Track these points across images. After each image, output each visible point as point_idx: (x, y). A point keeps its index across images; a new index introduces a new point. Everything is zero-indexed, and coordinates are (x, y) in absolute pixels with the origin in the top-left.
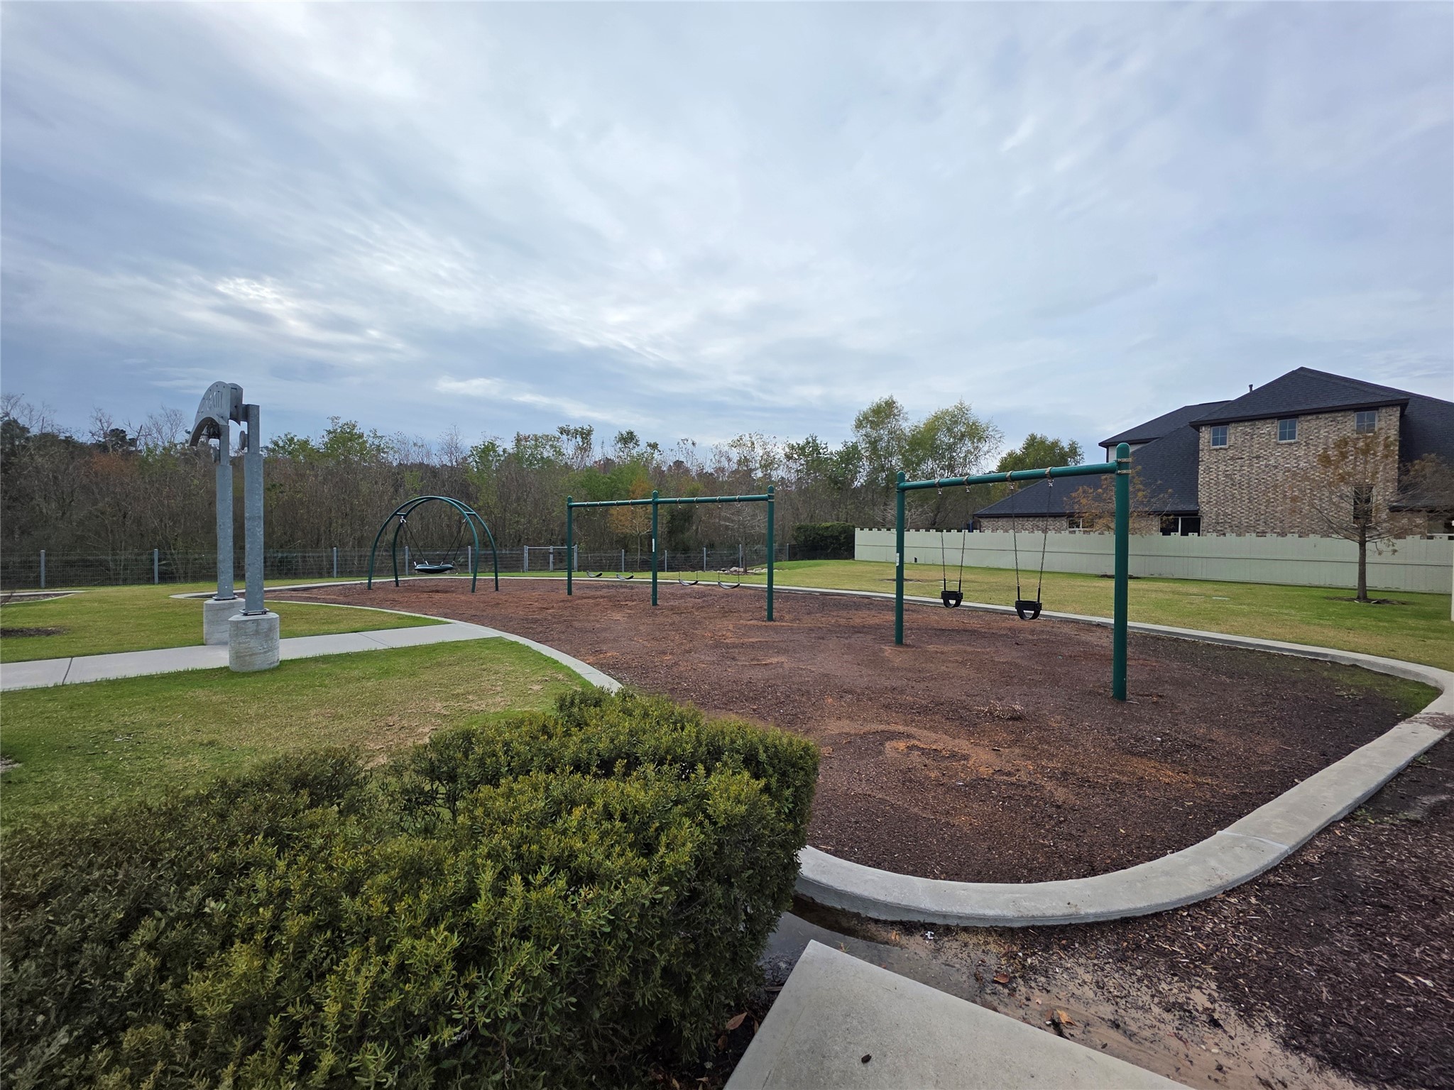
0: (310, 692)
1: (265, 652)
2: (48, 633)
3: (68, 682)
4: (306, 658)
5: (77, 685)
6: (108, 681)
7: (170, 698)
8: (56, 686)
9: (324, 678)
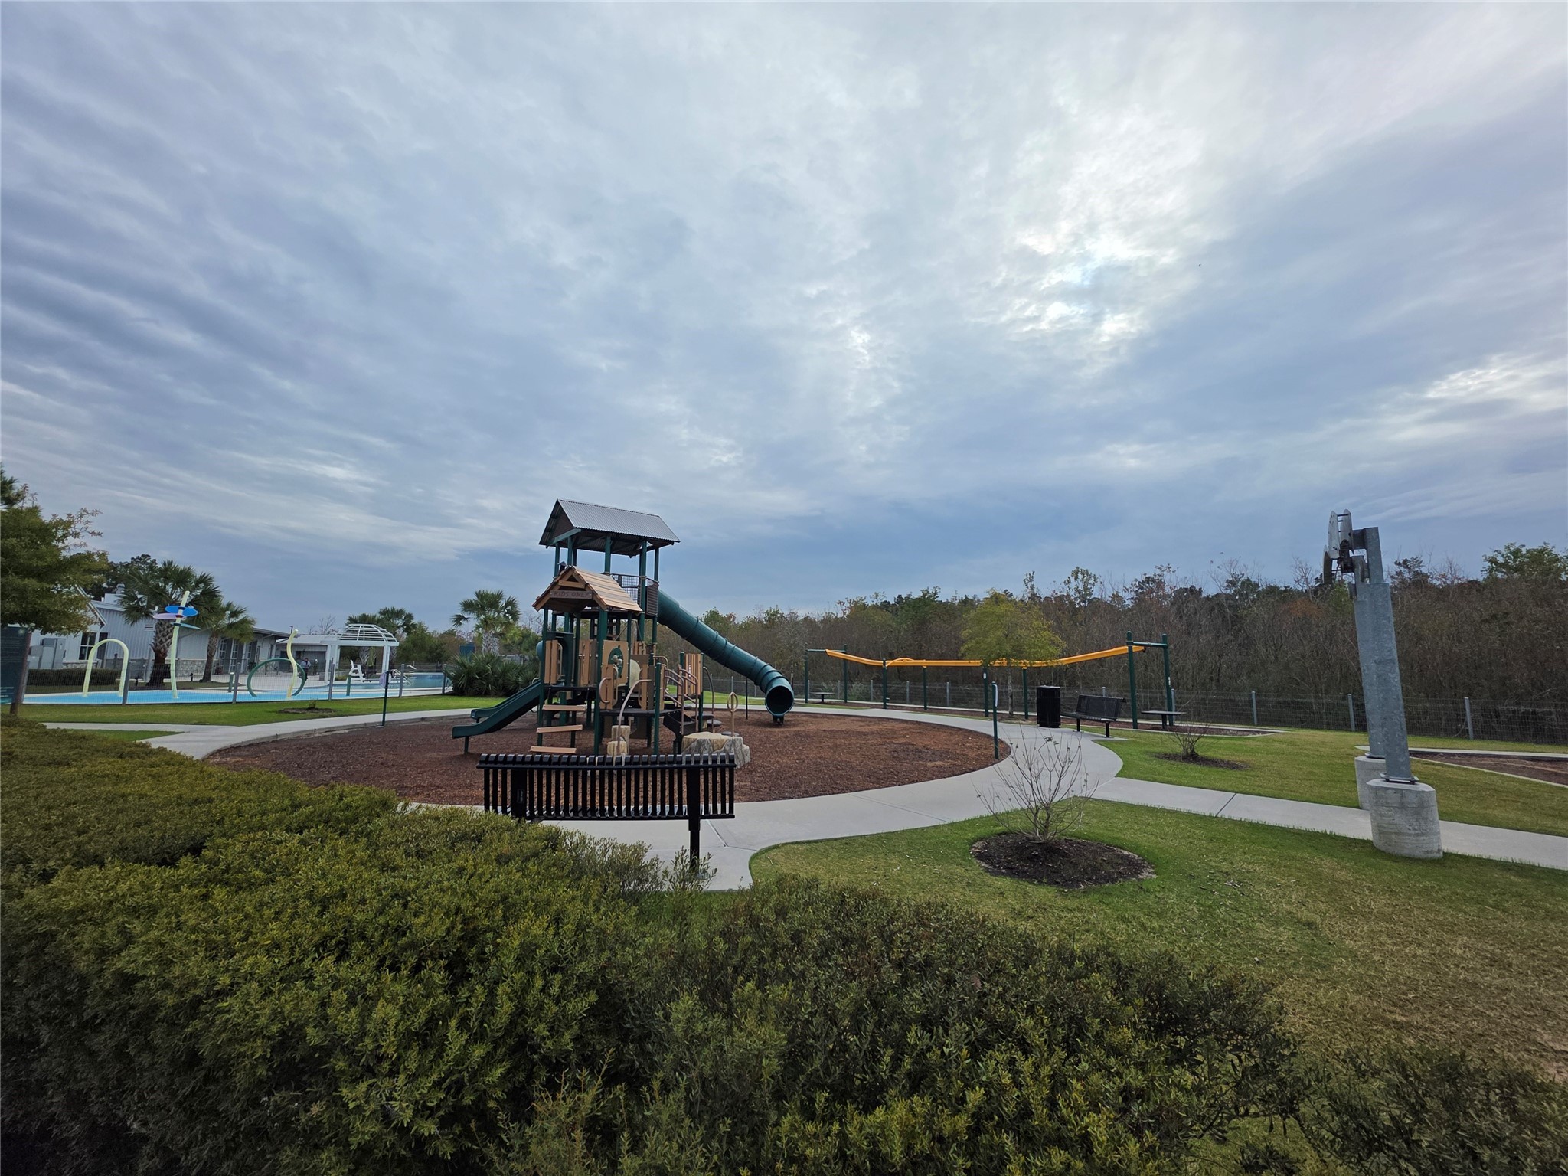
0: (1473, 909)
1: (1417, 835)
2: (1233, 766)
3: (1219, 816)
4: (1489, 860)
5: (1225, 819)
6: (1250, 823)
7: (1293, 858)
8: (1210, 816)
9: (1506, 897)
